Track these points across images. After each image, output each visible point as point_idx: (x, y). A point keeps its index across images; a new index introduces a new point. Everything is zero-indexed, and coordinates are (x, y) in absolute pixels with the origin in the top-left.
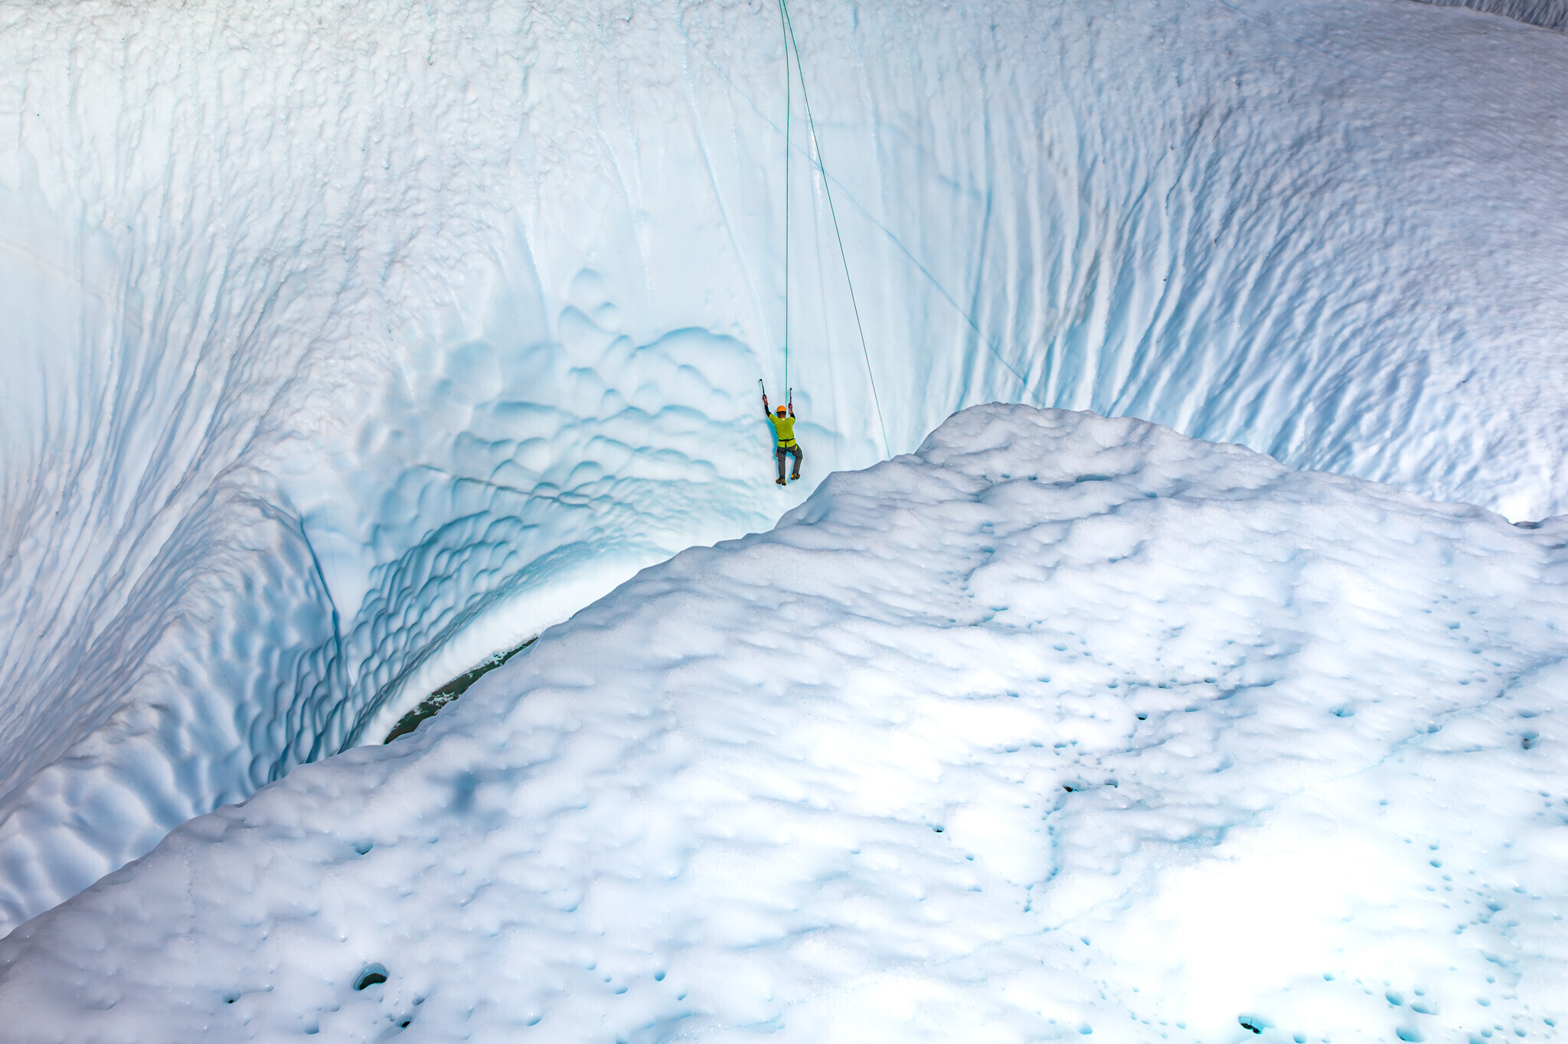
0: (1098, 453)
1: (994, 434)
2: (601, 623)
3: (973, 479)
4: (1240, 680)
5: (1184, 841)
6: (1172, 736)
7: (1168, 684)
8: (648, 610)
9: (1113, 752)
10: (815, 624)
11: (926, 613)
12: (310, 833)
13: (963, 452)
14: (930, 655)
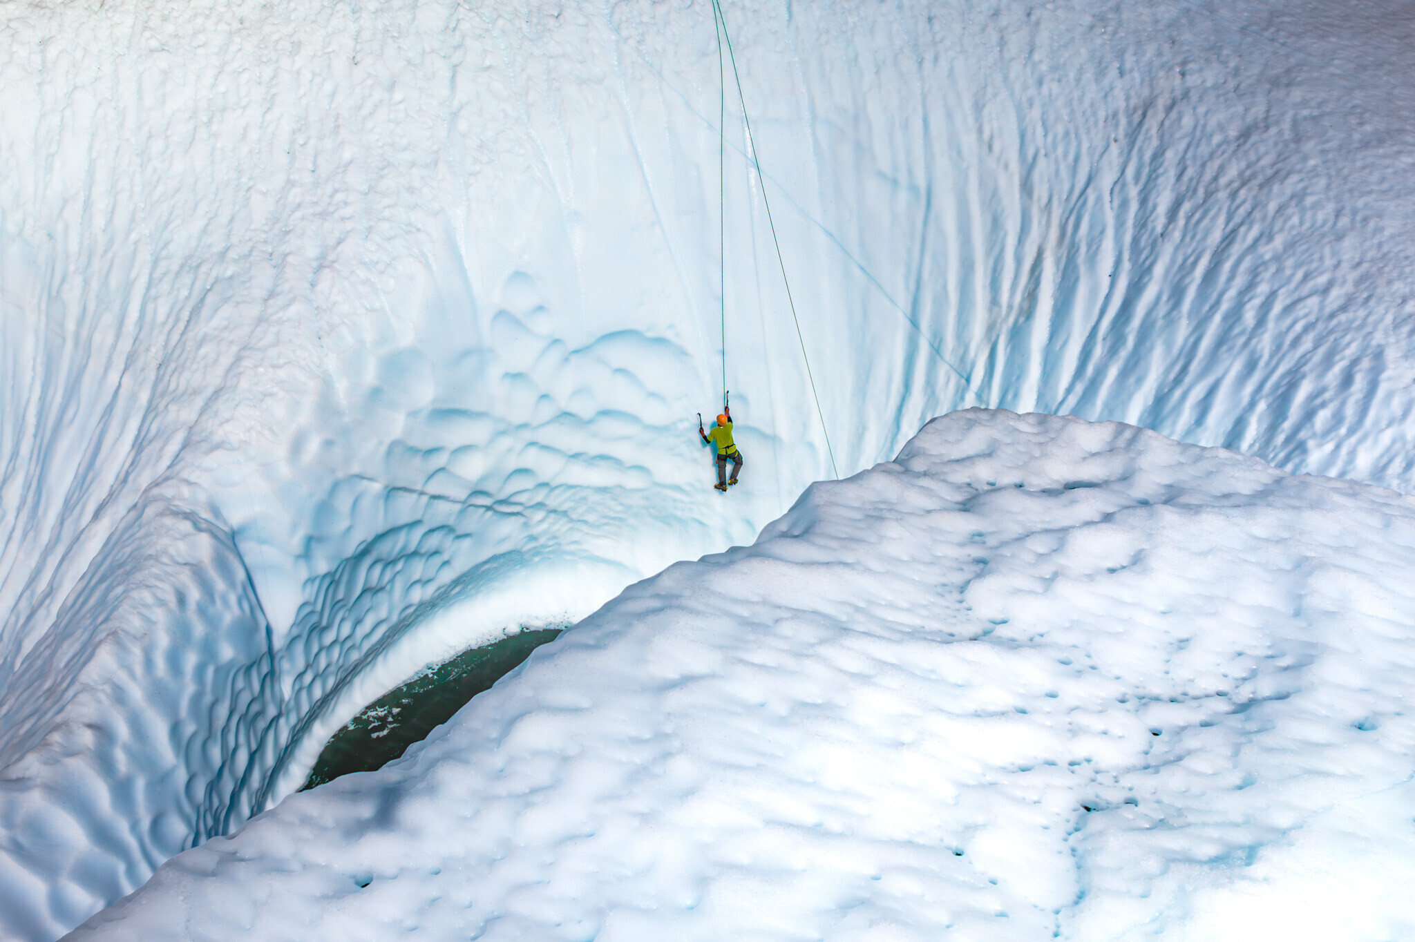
0: (1084, 459)
1: (976, 441)
2: (591, 642)
3: (958, 487)
4: (1253, 693)
5: (1215, 861)
6: (1189, 753)
7: (1180, 698)
8: (640, 628)
9: (1129, 770)
10: (813, 641)
11: (923, 627)
12: (307, 866)
13: (946, 459)
14: (932, 671)
